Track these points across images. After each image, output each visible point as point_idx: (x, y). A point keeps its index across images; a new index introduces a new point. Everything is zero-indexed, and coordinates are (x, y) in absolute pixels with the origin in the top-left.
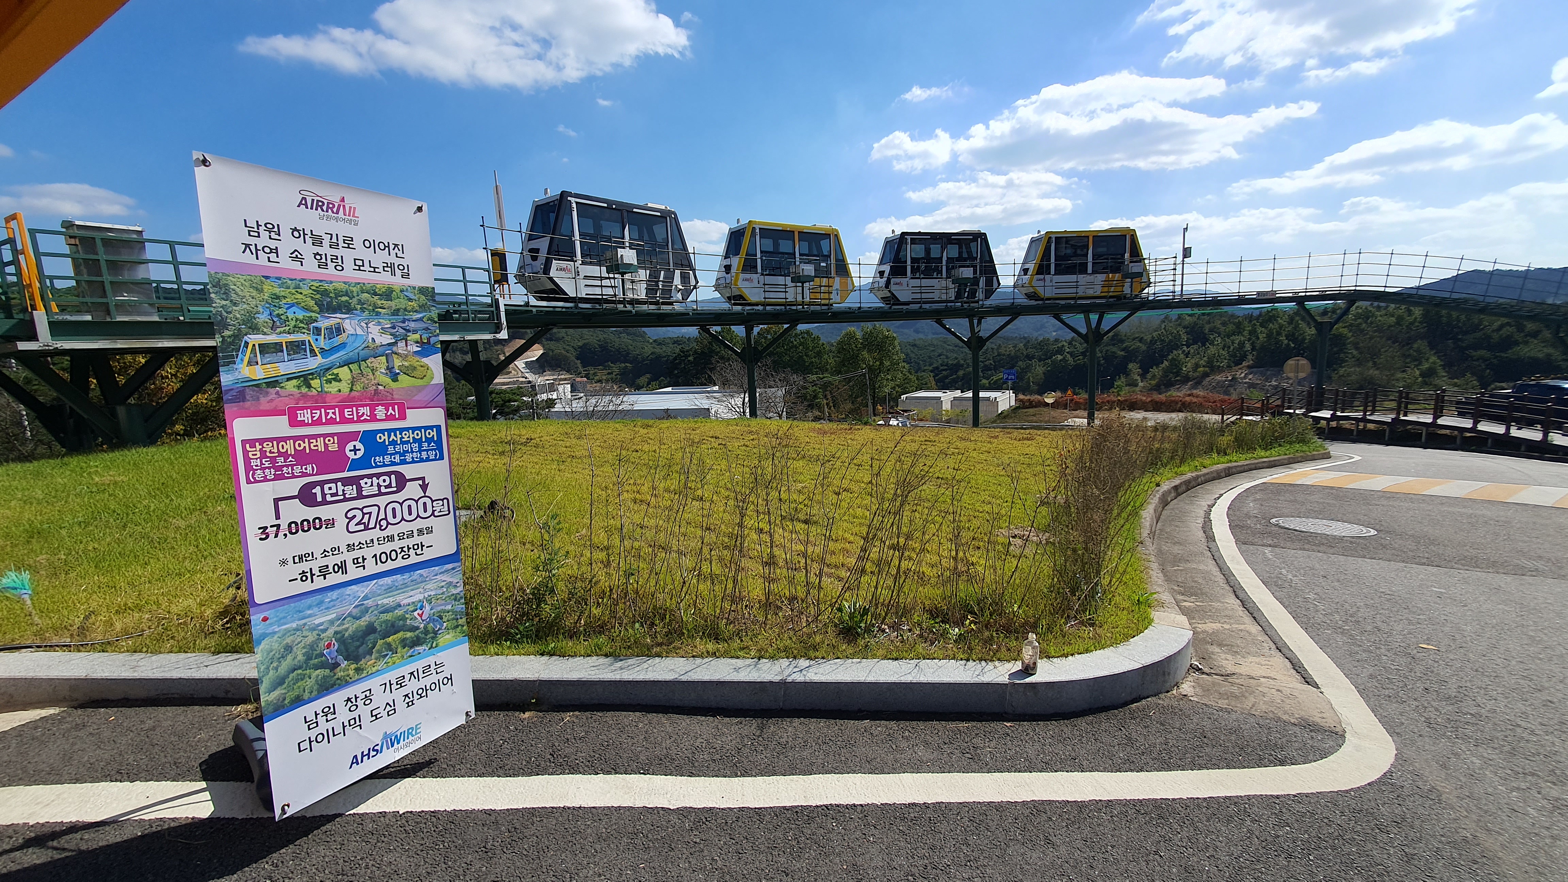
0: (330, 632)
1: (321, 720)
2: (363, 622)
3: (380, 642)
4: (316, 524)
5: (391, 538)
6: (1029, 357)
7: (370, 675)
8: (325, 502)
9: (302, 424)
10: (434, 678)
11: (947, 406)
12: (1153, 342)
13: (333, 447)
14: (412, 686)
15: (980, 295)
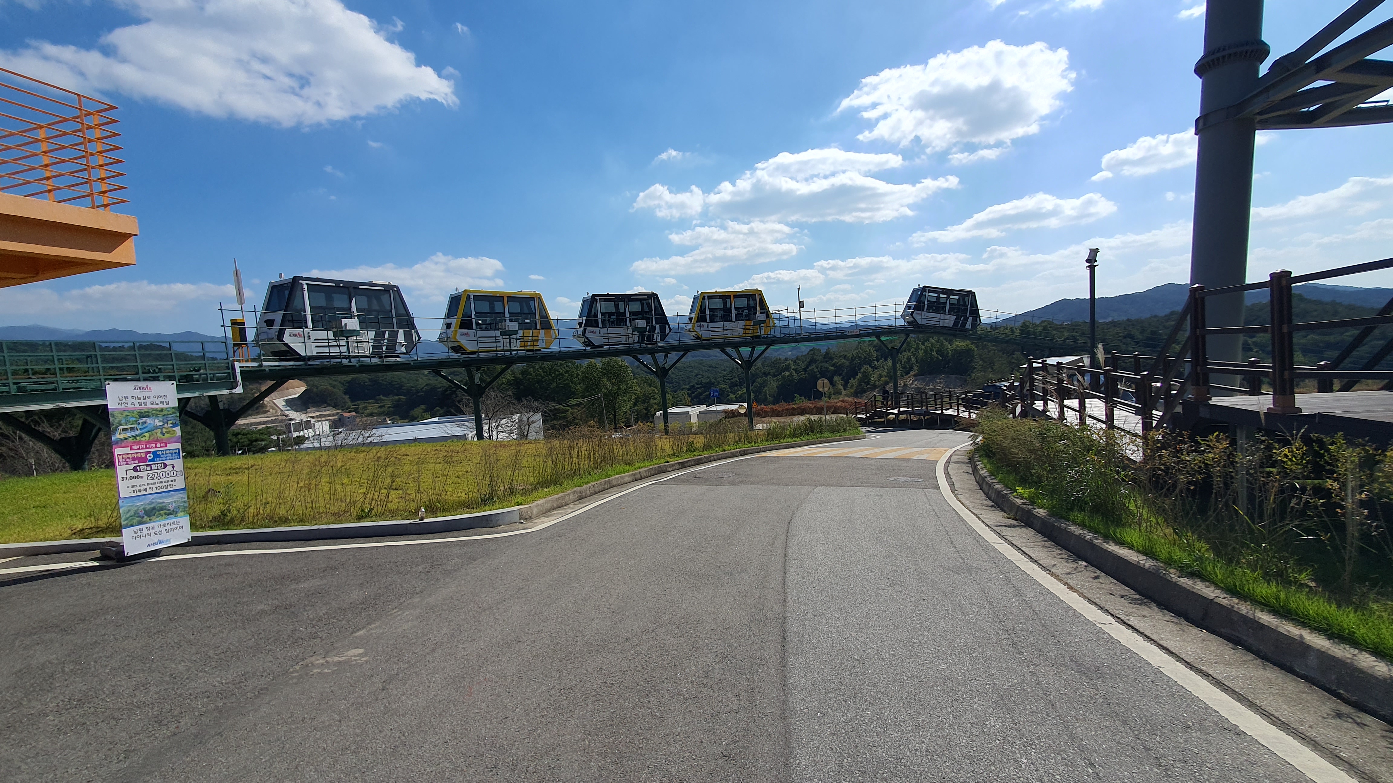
0: (142, 507)
1: (139, 532)
2: (152, 506)
3: (157, 513)
4: (137, 477)
5: (162, 482)
6: (766, 374)
7: (154, 522)
8: (140, 471)
9: (134, 449)
10: (176, 526)
11: (694, 419)
12: (853, 359)
13: (143, 456)
14: (168, 527)
15: (657, 338)
